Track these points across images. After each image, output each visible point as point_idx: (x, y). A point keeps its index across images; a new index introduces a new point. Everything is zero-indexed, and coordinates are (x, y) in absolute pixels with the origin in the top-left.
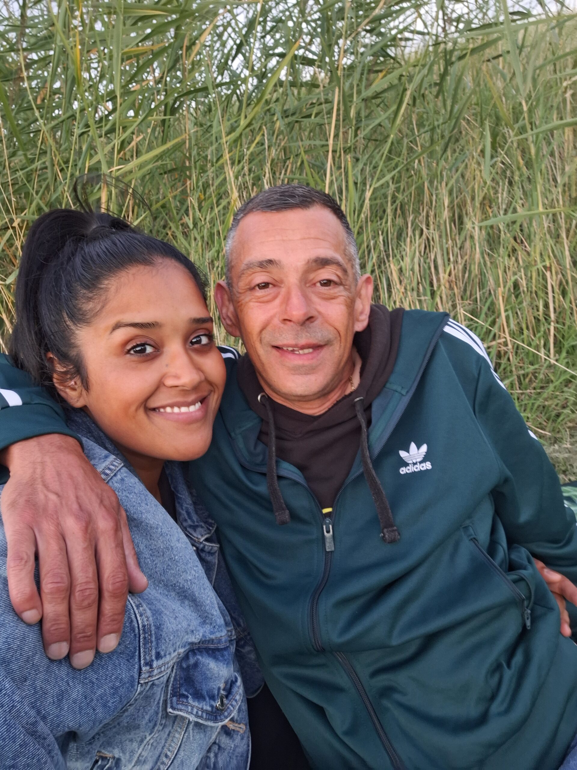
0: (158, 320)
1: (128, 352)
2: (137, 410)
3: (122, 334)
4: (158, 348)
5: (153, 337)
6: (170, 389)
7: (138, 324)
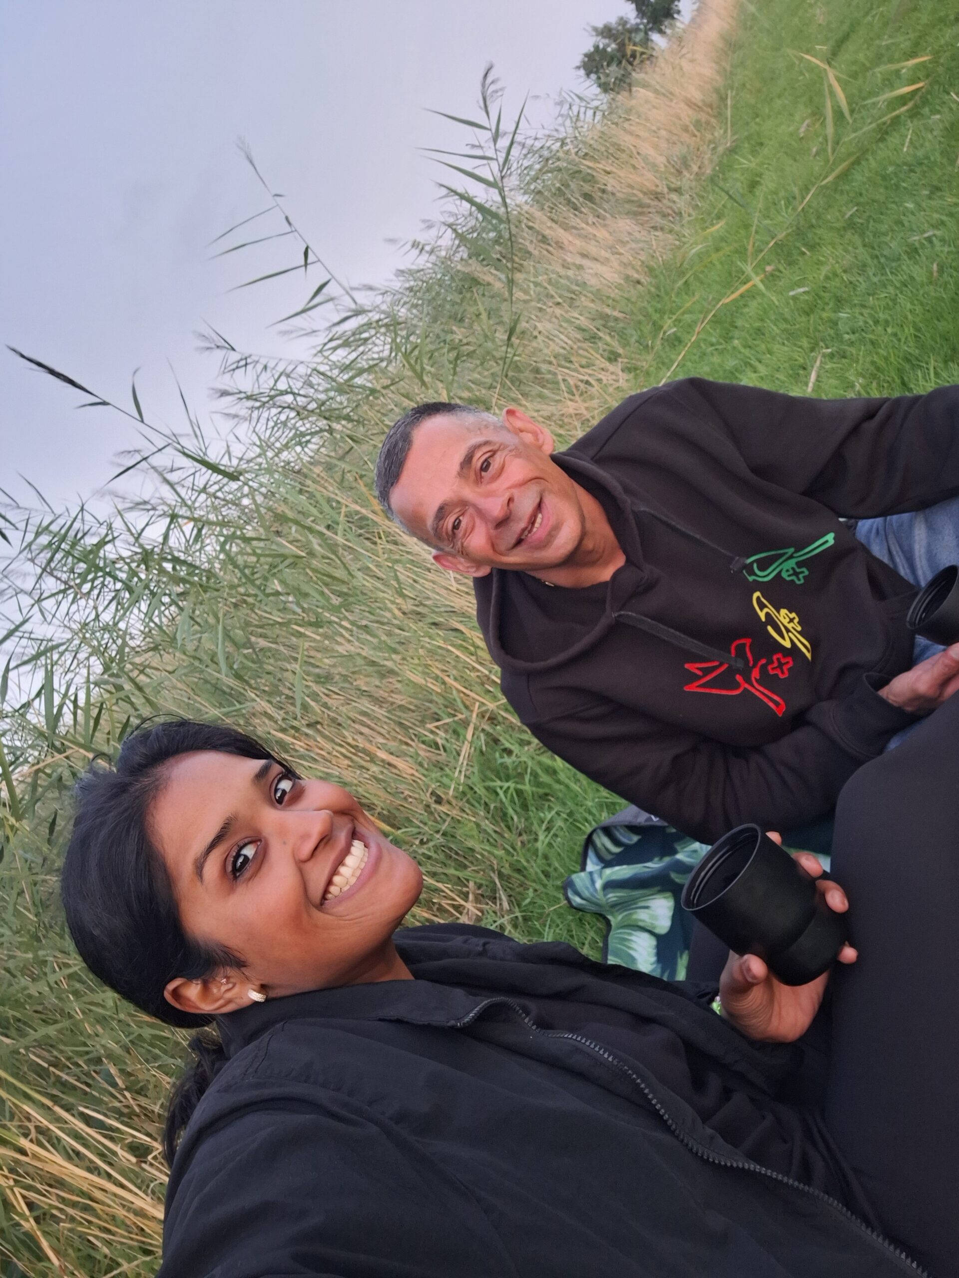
0: (227, 815)
1: (235, 878)
3: (212, 868)
4: (257, 839)
5: (240, 835)
6: (313, 860)
7: (214, 840)
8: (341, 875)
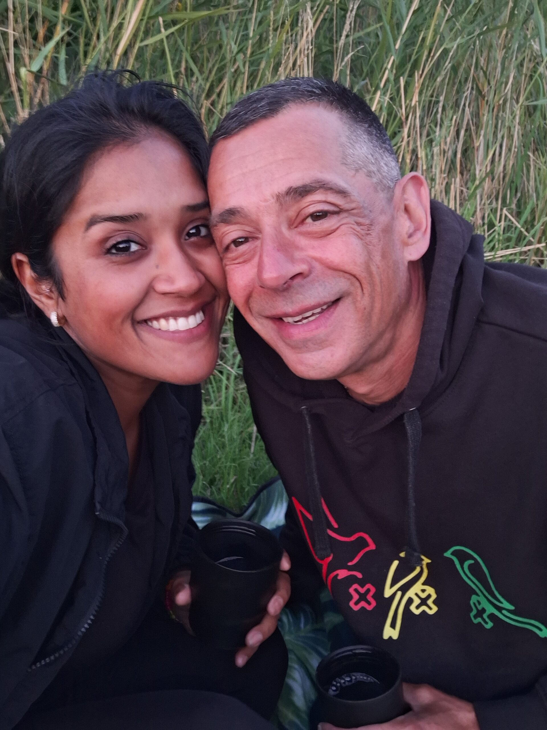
0: (143, 211)
2: (123, 322)
3: (99, 231)
4: (145, 246)
5: (139, 231)
7: (117, 217)
8: (168, 323)
